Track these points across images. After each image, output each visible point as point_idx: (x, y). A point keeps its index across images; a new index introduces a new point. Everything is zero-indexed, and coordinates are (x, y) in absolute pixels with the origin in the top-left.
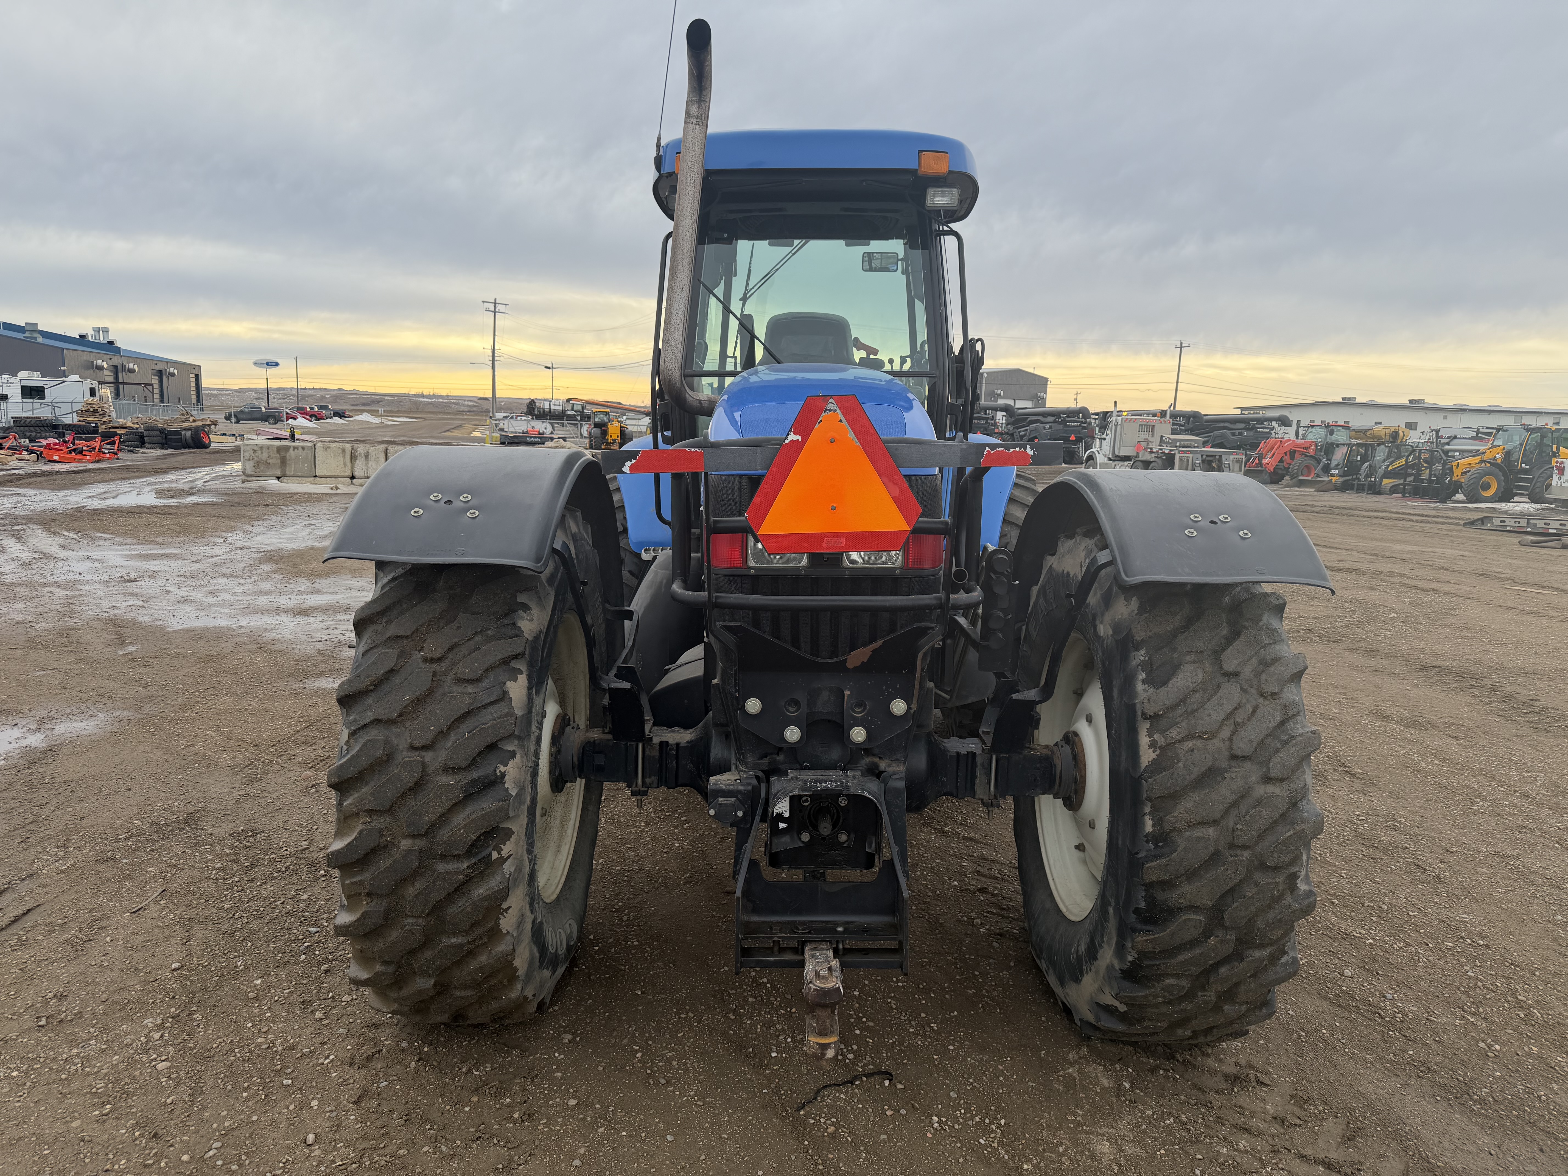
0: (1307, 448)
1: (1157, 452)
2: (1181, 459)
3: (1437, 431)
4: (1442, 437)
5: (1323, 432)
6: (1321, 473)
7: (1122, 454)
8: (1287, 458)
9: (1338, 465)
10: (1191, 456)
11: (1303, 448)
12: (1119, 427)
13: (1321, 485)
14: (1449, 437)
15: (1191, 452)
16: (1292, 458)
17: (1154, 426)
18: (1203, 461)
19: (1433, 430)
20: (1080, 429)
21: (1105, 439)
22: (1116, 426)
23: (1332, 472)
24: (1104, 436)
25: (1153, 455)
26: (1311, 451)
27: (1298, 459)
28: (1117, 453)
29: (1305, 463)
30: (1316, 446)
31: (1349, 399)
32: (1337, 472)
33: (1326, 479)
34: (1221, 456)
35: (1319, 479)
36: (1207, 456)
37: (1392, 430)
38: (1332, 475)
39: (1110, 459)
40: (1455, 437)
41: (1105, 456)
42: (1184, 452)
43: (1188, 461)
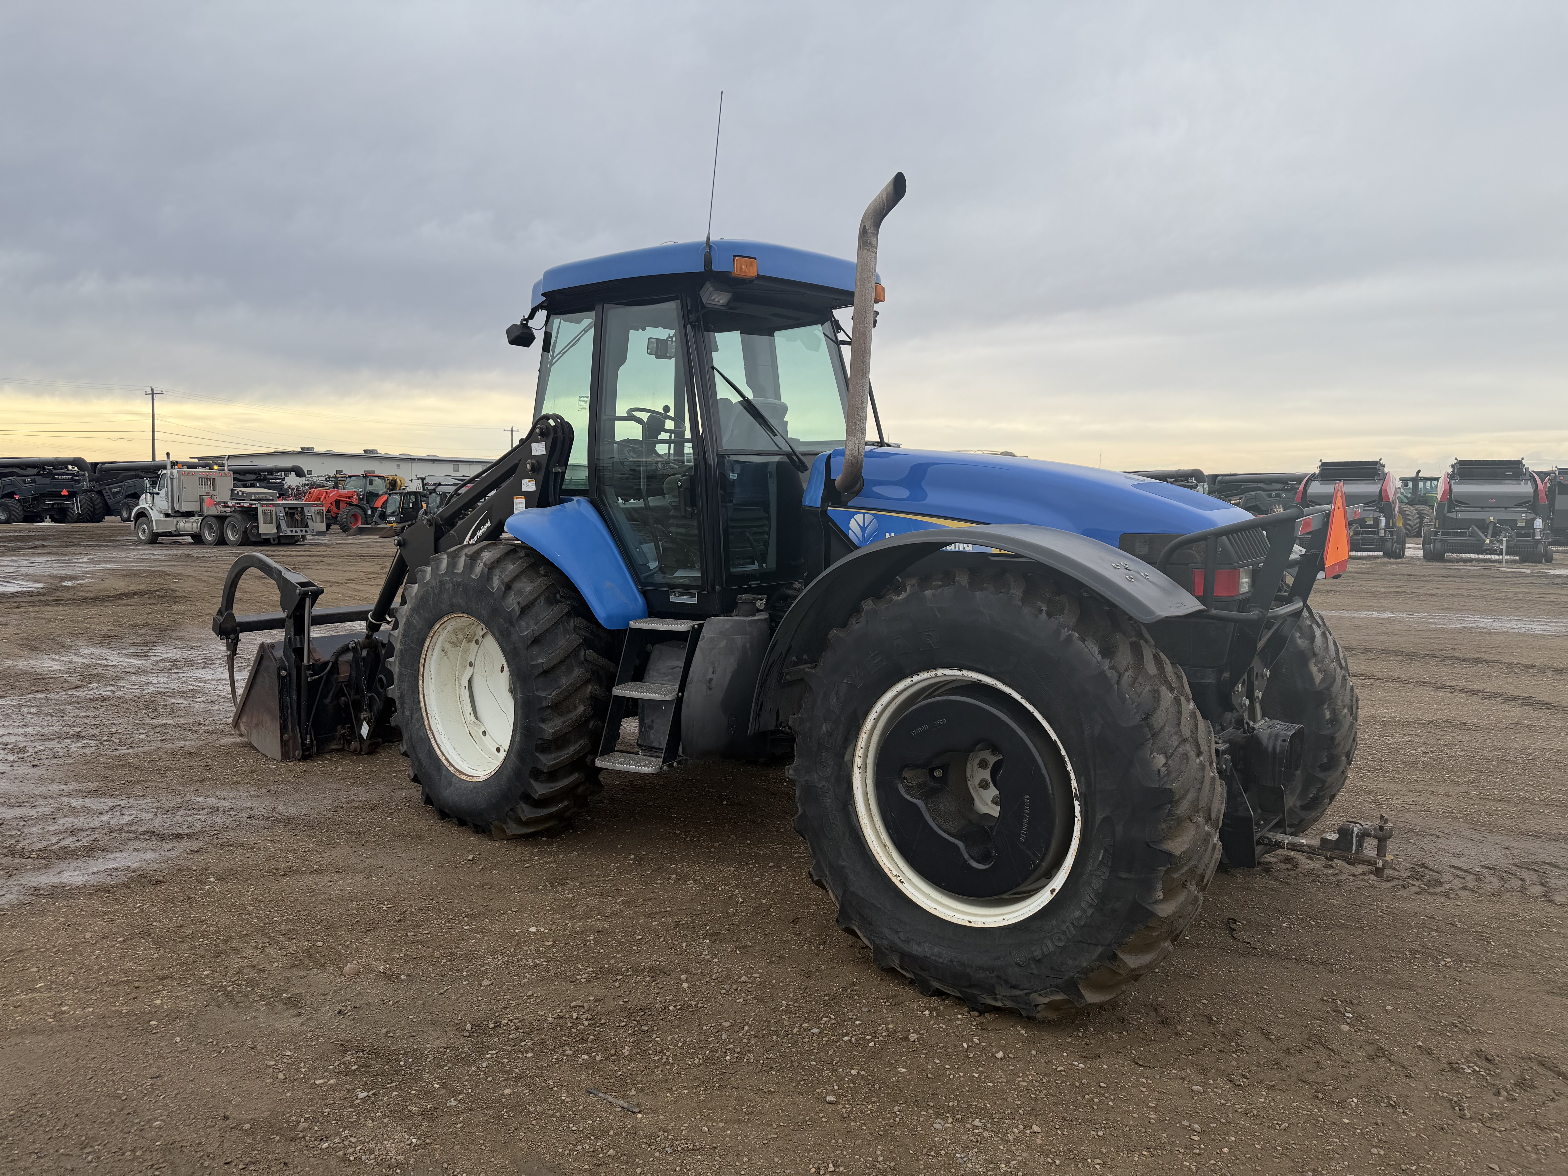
0: (350, 498)
1: (233, 506)
2: (264, 513)
3: (423, 479)
4: (428, 484)
5: (361, 482)
6: (378, 520)
7: (184, 509)
8: (334, 507)
9: (394, 512)
10: (274, 509)
11: (347, 498)
12: (175, 481)
13: (384, 532)
14: (434, 484)
15: (274, 505)
16: (338, 507)
17: (214, 479)
18: (286, 513)
19: (419, 478)
20: (72, 482)
21: (158, 494)
22: (172, 479)
23: (389, 519)
24: (156, 490)
25: (228, 510)
26: (355, 501)
27: (344, 509)
28: (177, 509)
29: (353, 512)
30: (358, 495)
31: (308, 449)
32: (393, 519)
33: (383, 526)
34: (302, 508)
35: (379, 526)
36: (290, 508)
37: (391, 479)
38: (390, 522)
39: (167, 515)
40: (440, 484)
41: (160, 512)
42: (267, 505)
43: (271, 514)
